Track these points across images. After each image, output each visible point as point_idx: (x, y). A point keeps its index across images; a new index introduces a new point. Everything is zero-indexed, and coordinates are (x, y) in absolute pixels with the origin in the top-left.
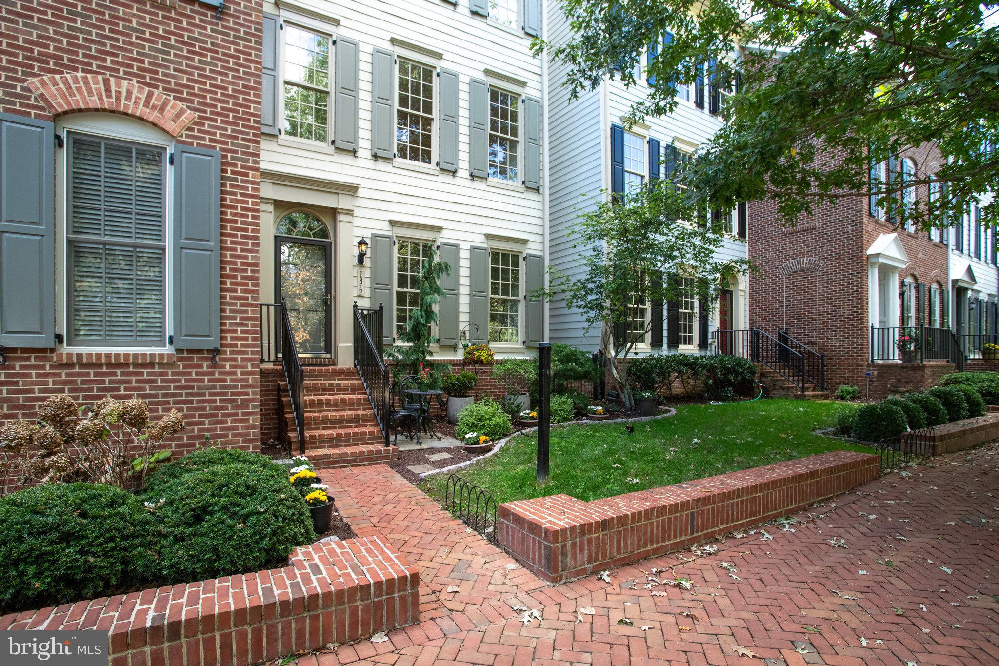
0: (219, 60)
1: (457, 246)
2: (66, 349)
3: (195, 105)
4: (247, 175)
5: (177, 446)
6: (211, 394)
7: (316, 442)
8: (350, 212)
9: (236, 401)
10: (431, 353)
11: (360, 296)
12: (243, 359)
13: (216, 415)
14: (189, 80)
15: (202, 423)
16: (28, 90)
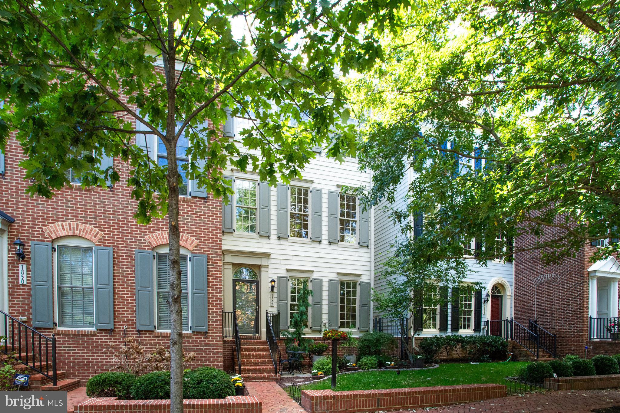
0: (206, 218)
1: (321, 280)
2: (157, 331)
3: (198, 238)
4: (217, 263)
5: (193, 368)
6: (205, 349)
7: (245, 371)
8: (267, 266)
9: (213, 352)
10: (304, 334)
11: (271, 307)
12: (216, 336)
13: (207, 357)
14: (196, 228)
15: (202, 360)
16: (145, 240)
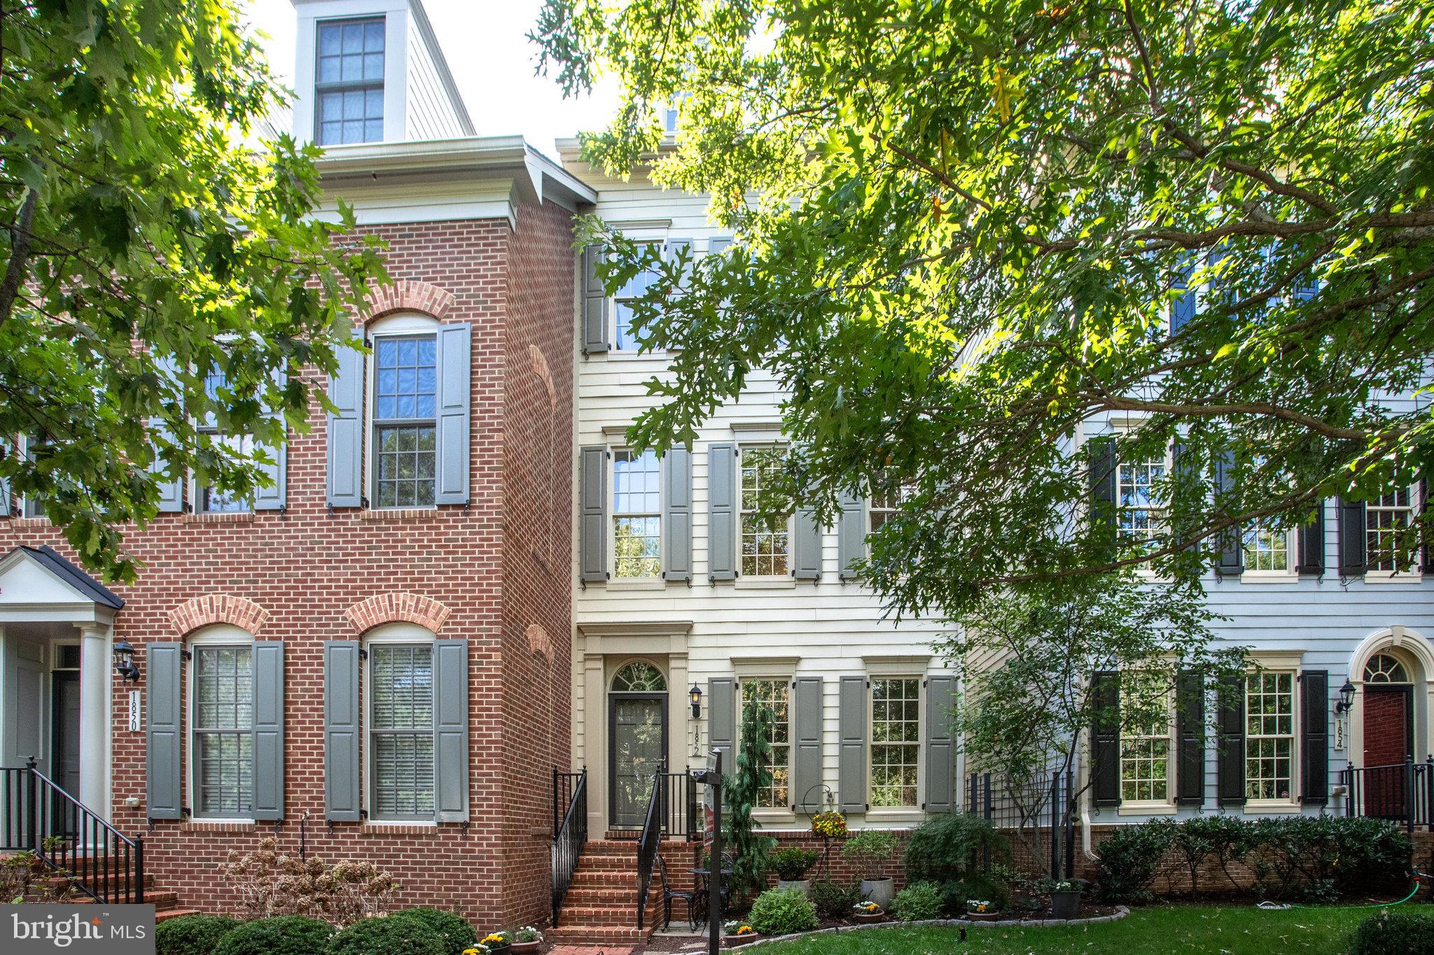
0: (467, 553)
1: (820, 680)
2: (369, 822)
3: (450, 601)
4: (490, 657)
11: (696, 756)
12: (489, 832)
14: (445, 578)
